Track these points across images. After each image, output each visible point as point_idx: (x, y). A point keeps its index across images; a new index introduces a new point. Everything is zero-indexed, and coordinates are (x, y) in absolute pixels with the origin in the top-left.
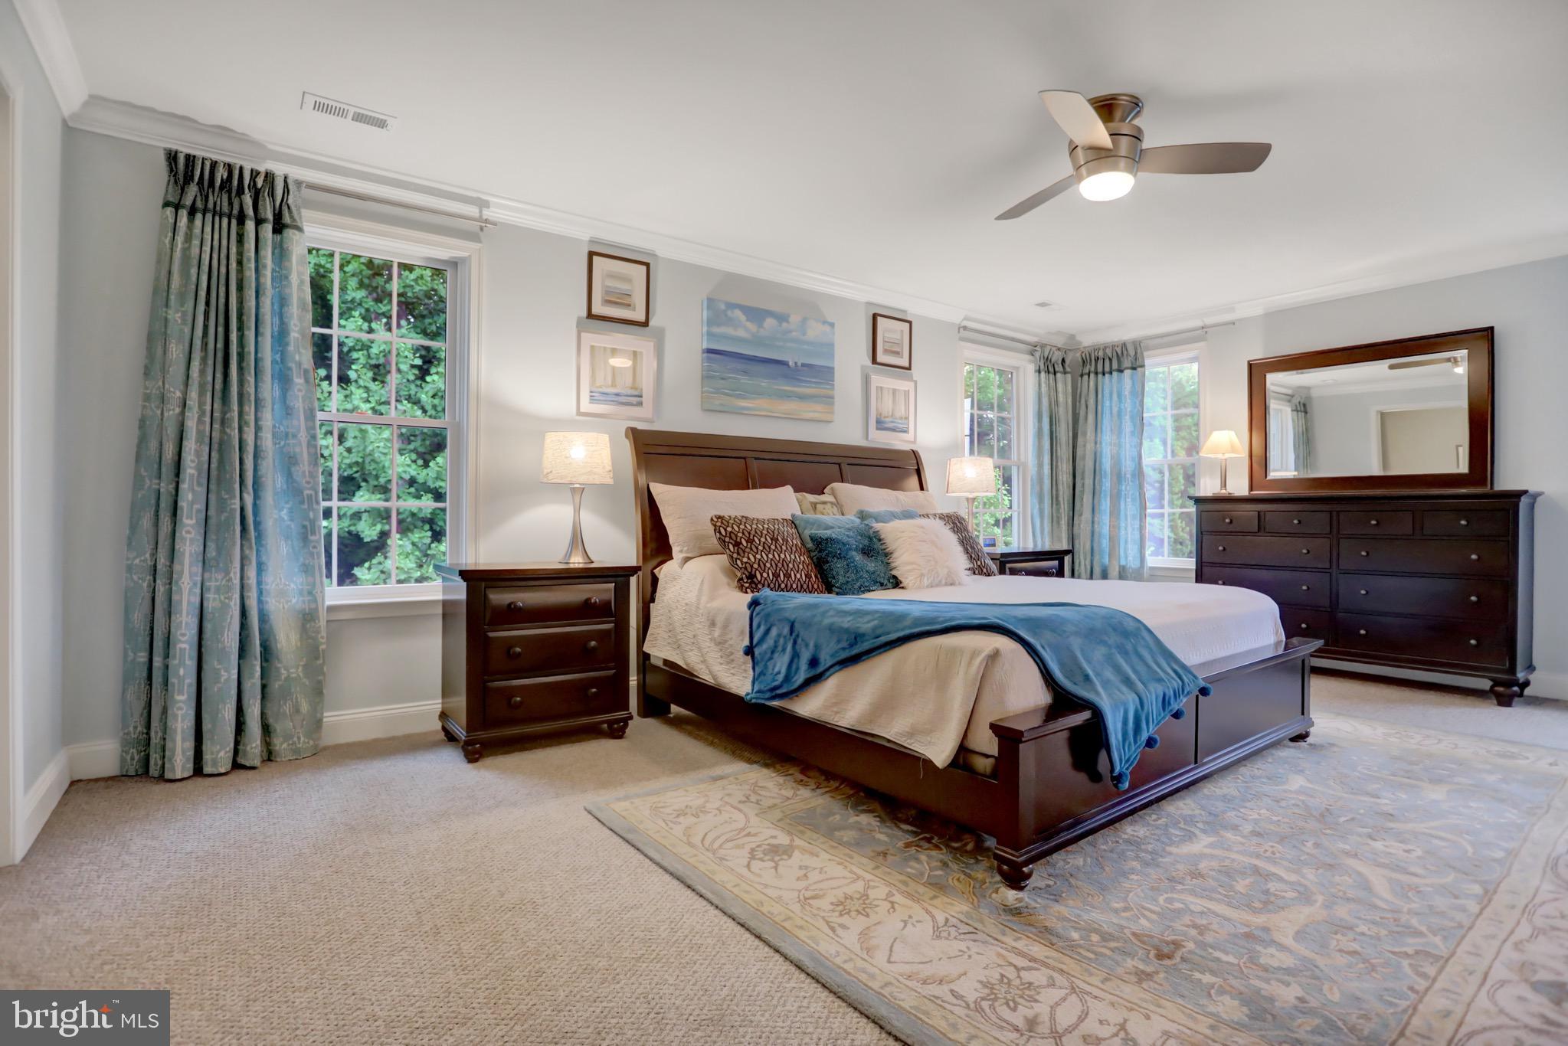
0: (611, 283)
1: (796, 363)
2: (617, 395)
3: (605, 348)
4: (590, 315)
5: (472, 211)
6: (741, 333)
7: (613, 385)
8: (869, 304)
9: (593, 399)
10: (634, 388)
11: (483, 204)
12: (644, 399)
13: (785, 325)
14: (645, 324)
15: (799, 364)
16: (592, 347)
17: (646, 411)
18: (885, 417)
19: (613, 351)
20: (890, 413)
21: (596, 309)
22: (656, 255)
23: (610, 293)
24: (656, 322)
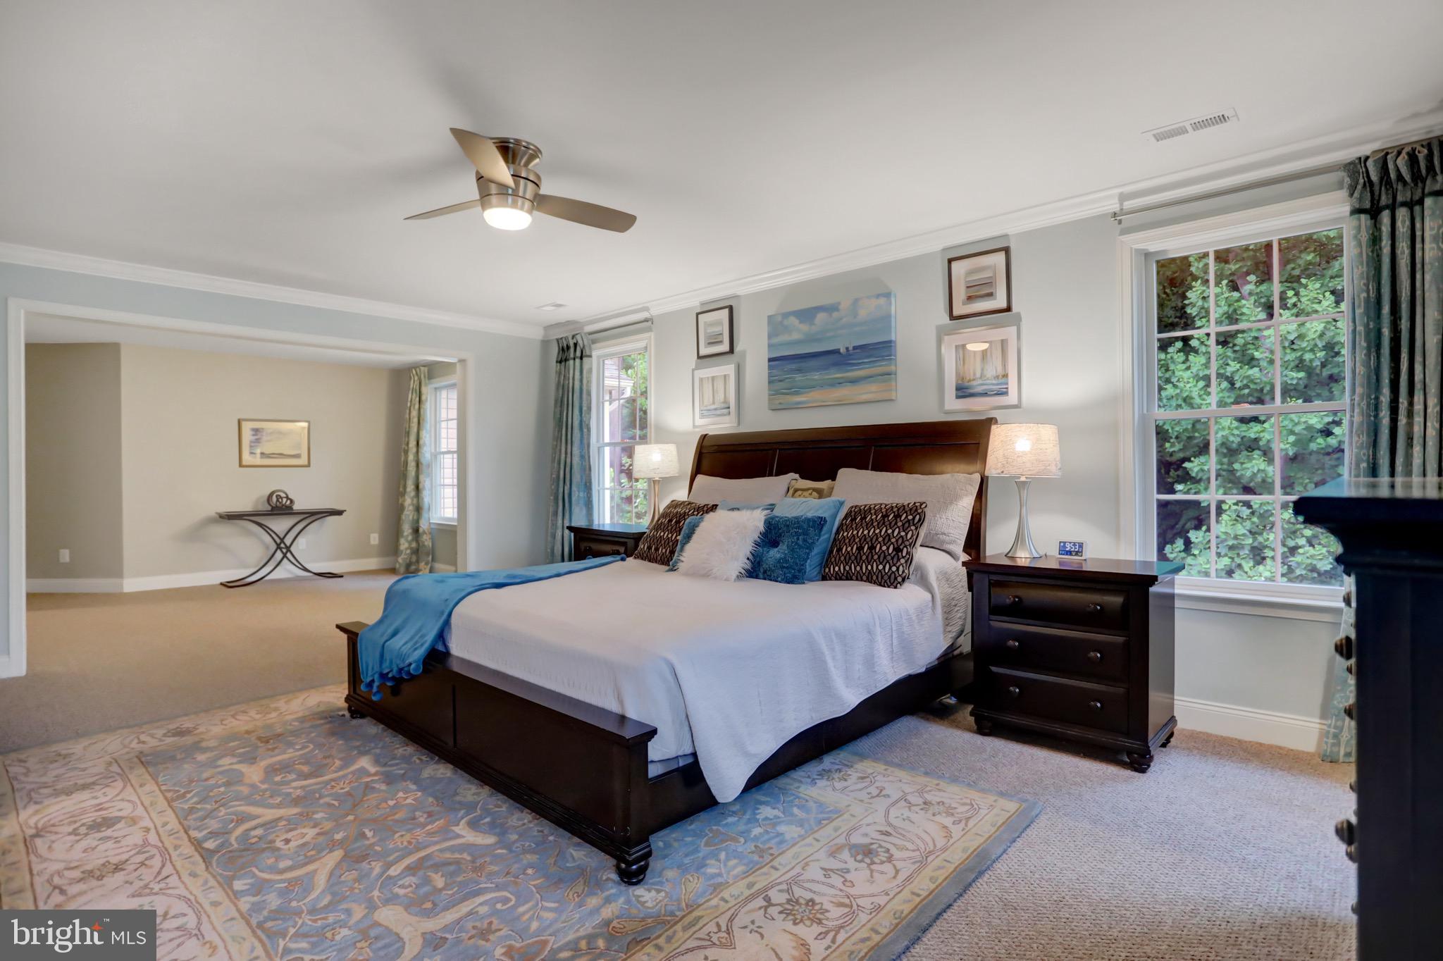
0: (711, 330)
1: (847, 349)
2: (716, 409)
3: (708, 379)
4: (699, 357)
6: (796, 336)
7: (714, 403)
9: (702, 416)
11: (646, 309)
13: (835, 315)
14: (730, 352)
15: (851, 348)
16: (701, 380)
17: (732, 418)
18: (969, 381)
19: (713, 378)
20: (978, 375)
21: (703, 352)
22: (736, 297)
23: (710, 337)
24: (738, 349)
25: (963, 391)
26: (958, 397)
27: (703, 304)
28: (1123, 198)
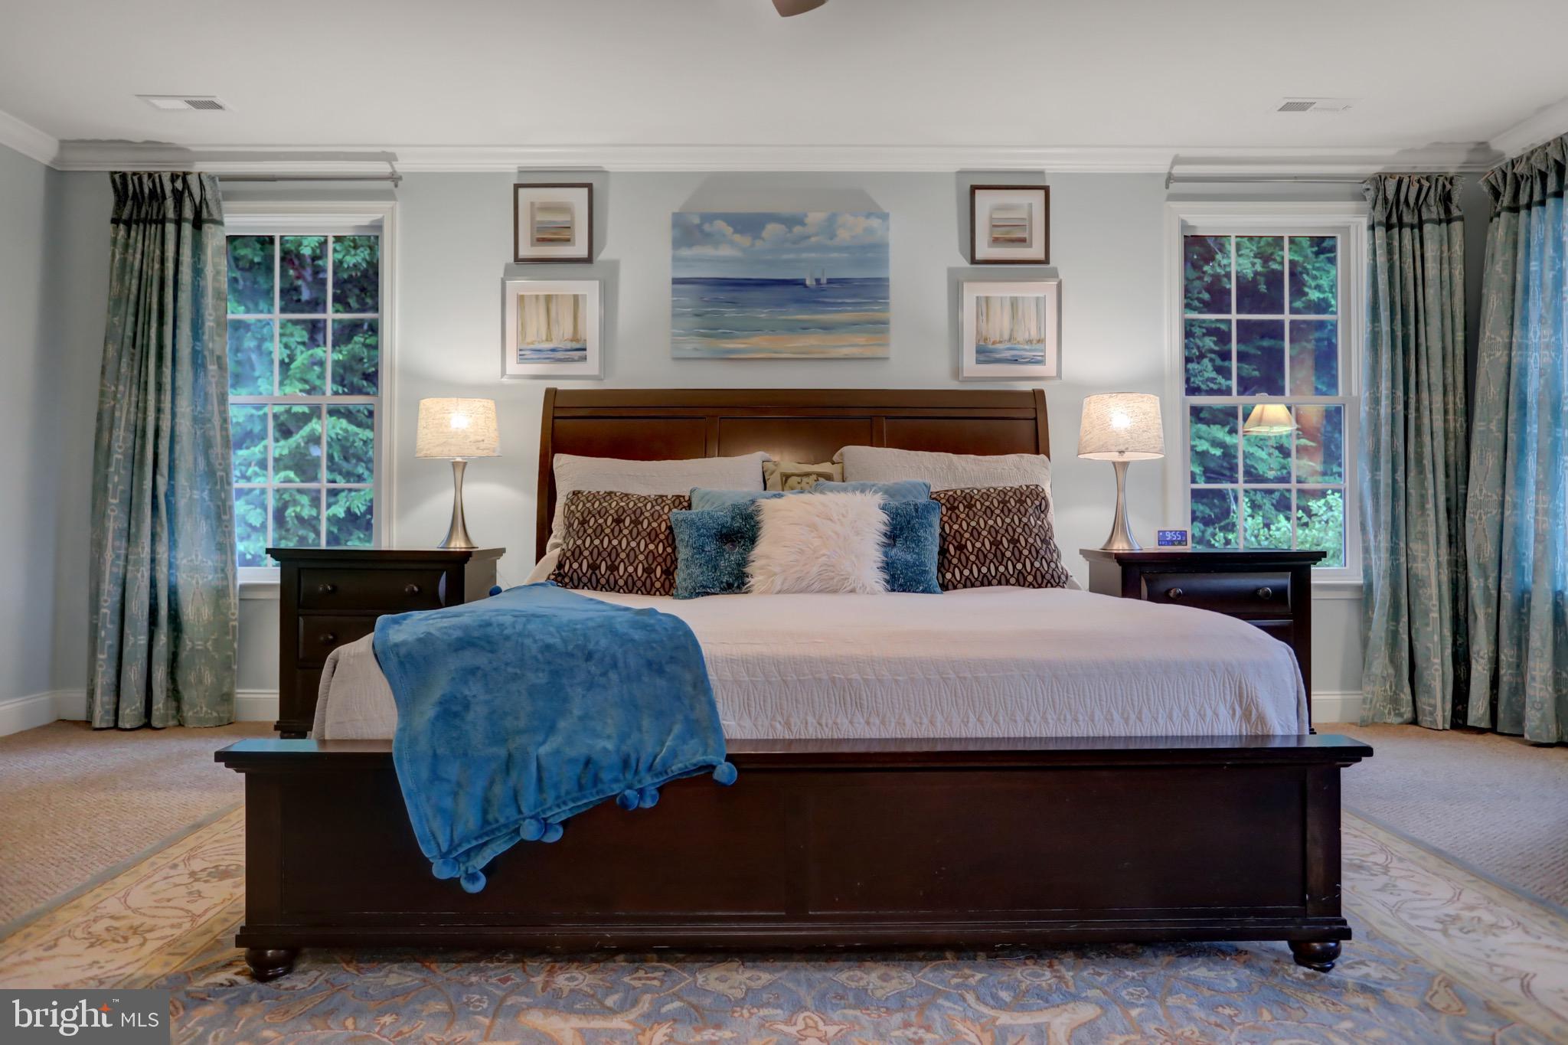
1: (818, 281)
2: (553, 350)
3: (537, 297)
4: (517, 259)
5: (382, 168)
7: (549, 339)
8: (961, 173)
10: (575, 339)
11: (390, 158)
12: (588, 353)
14: (589, 260)
15: (824, 281)
16: (521, 299)
17: (591, 365)
18: (994, 343)
19: (548, 299)
20: (1006, 336)
21: (525, 251)
22: (601, 172)
23: (540, 230)
24: (603, 256)
25: (985, 354)
26: (978, 362)
27: (522, 172)
28: (1177, 161)
